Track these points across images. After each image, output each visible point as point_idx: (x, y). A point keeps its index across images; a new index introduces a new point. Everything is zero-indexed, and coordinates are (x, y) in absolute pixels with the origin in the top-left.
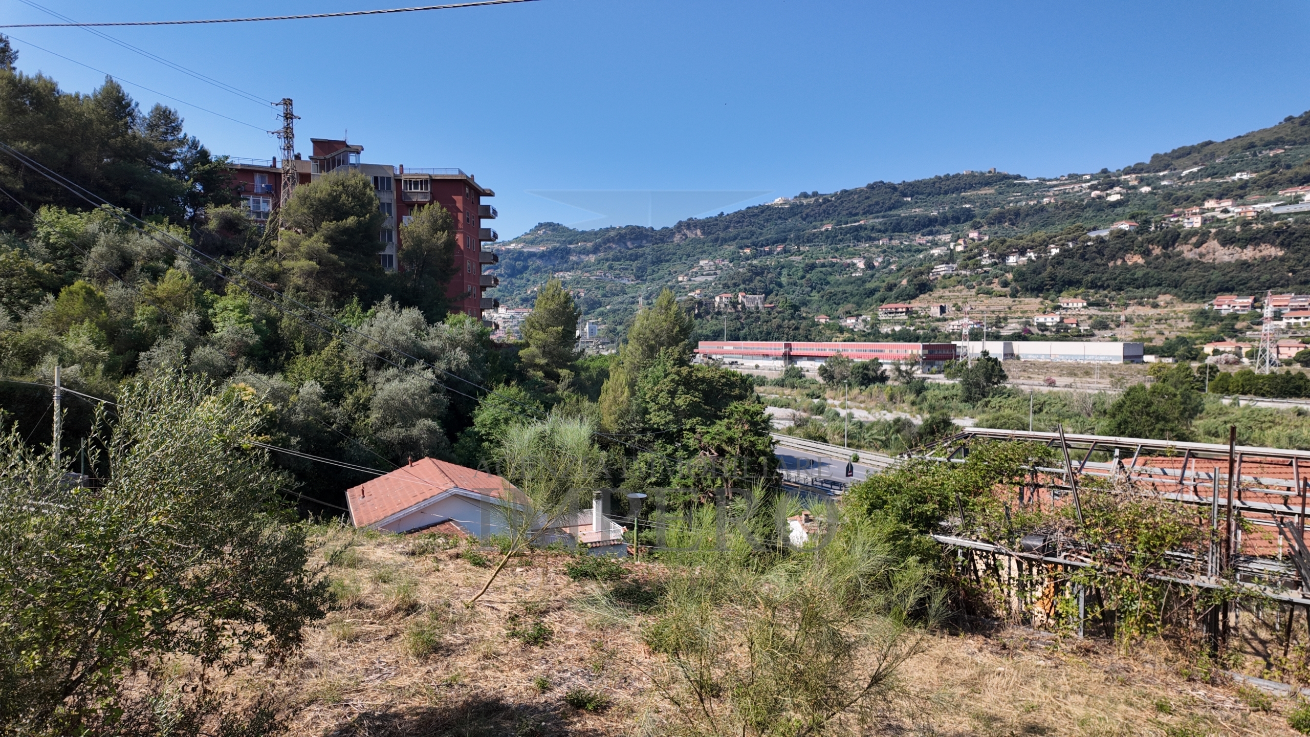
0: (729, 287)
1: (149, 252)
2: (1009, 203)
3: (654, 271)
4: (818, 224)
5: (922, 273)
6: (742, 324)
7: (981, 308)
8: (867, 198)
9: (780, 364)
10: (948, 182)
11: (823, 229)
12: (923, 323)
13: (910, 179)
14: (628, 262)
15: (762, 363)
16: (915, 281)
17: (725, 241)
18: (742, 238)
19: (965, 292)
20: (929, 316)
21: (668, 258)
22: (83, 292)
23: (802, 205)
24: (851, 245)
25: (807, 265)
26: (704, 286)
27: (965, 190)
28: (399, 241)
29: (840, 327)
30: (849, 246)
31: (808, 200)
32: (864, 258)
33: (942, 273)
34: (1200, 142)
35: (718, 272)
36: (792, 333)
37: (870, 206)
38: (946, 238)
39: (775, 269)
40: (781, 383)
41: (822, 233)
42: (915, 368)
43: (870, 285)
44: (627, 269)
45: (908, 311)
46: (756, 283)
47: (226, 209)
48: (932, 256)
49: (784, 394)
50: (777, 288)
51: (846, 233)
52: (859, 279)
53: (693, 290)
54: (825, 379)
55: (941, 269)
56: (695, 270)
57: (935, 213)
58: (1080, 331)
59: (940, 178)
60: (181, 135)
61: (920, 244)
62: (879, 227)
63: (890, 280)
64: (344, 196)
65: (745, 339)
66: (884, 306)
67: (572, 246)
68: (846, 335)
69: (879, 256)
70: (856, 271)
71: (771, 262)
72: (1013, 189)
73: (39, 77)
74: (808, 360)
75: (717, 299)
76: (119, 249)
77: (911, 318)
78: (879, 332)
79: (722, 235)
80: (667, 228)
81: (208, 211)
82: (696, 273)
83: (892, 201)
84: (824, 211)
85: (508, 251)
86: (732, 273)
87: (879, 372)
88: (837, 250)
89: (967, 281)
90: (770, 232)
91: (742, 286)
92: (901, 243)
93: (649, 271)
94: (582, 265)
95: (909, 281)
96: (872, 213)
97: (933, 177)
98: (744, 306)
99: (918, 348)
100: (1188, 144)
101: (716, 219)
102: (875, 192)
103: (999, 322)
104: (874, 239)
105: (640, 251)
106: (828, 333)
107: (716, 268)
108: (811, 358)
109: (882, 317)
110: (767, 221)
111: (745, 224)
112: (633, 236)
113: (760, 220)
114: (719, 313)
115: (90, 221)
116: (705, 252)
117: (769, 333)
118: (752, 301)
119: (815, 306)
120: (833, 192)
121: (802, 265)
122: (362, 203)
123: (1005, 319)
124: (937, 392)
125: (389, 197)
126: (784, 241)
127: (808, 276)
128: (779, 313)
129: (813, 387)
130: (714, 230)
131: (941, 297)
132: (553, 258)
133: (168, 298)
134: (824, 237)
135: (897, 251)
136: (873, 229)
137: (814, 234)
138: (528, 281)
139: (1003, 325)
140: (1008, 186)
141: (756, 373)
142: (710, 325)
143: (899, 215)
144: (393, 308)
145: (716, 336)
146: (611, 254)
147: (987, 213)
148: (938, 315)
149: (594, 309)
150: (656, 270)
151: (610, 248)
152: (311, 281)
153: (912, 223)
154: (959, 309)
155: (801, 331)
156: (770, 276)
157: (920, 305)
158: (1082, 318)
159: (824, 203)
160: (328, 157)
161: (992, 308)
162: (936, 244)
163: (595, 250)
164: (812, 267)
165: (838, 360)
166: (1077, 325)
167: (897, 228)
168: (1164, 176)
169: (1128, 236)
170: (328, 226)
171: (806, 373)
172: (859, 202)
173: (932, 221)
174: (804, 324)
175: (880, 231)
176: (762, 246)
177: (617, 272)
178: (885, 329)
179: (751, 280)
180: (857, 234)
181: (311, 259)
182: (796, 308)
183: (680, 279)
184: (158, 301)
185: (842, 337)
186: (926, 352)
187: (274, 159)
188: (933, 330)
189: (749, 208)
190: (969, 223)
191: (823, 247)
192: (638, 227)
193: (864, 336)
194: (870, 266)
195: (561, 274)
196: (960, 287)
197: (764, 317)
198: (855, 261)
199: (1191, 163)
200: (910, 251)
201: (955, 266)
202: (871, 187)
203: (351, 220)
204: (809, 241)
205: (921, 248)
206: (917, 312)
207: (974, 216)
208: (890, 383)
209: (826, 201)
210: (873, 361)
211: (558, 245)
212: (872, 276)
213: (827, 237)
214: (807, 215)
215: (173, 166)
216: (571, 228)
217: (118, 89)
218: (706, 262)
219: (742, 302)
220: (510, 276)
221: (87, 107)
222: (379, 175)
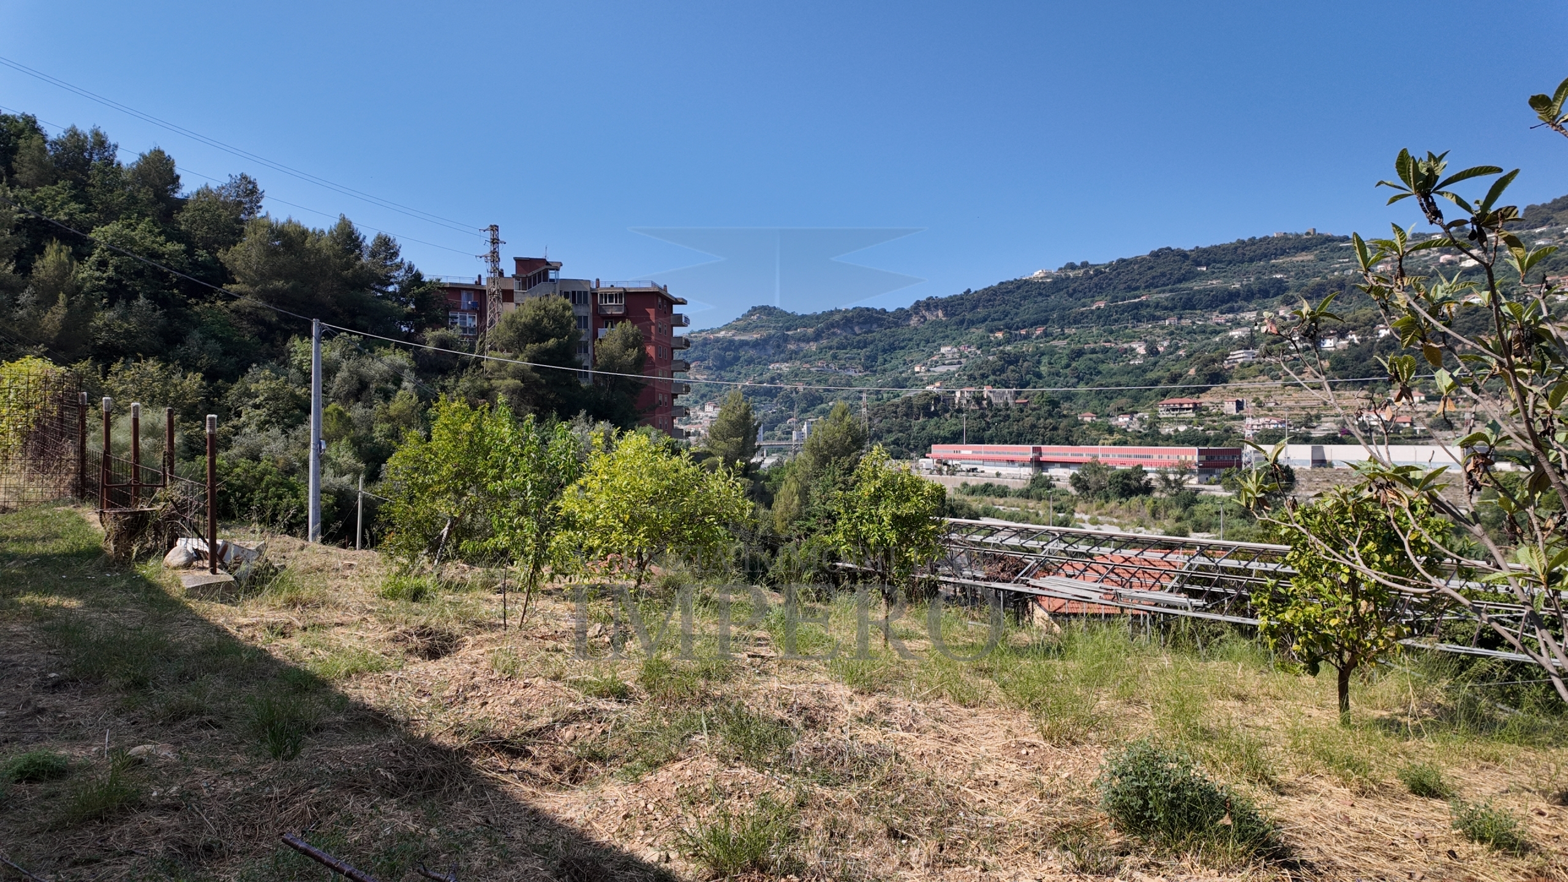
0: (975, 379)
1: (381, 375)
2: (1333, 272)
3: (885, 360)
4: (1088, 301)
5: (1214, 361)
6: (988, 423)
7: (1288, 403)
8: (1151, 268)
9: (1027, 472)
10: (1254, 247)
11: (1094, 308)
12: (1214, 421)
13: (1204, 245)
14: (855, 350)
15: (1005, 470)
16: (1205, 371)
17: (972, 323)
18: (993, 320)
19: (1270, 384)
20: (1222, 414)
21: (902, 344)
22: (335, 414)
23: (1068, 278)
24: (1130, 326)
25: (1073, 350)
26: (945, 378)
27: (1276, 256)
28: (594, 357)
29: (1110, 427)
30: (1126, 328)
31: (1076, 272)
32: (1146, 341)
33: (1240, 361)
35: (963, 360)
36: (1048, 434)
37: (1154, 278)
38: (1251, 316)
39: (1033, 356)
40: (1025, 495)
41: (1092, 312)
42: (1186, 477)
43: (1151, 376)
44: (854, 358)
45: (1196, 408)
46: (1010, 374)
47: (441, 332)
48: (1231, 338)
49: (1027, 507)
50: (1035, 379)
51: (1124, 311)
52: (1139, 367)
53: (931, 383)
54: (1078, 489)
55: (1239, 356)
56: (935, 358)
57: (1237, 286)
58: (1415, 432)
59: (1243, 242)
60: (398, 260)
61: (1218, 324)
62: (1166, 303)
63: (1176, 369)
64: (545, 320)
65: (991, 442)
66: (1166, 401)
67: (790, 333)
68: (1117, 436)
69: (1164, 339)
70: (1135, 357)
71: (1027, 348)
72: (1338, 254)
74: (1062, 467)
75: (958, 394)
76: (357, 373)
77: (1199, 416)
78: (1159, 433)
79: (968, 316)
80: (902, 309)
81: (427, 334)
82: (937, 362)
83: (1183, 271)
84: (1096, 285)
85: (717, 340)
86: (979, 362)
87: (1143, 482)
88: (1111, 332)
89: (1271, 370)
90: (1029, 310)
91: (991, 378)
92: (1194, 323)
93: (880, 360)
94: (801, 354)
95: (1198, 371)
96: (1156, 287)
97: (1234, 241)
98: (990, 403)
99: (1192, 453)
101: (961, 298)
102: (1161, 261)
103: (1309, 421)
104: (1159, 318)
105: (870, 337)
106: (1094, 433)
107: (961, 356)
108: (1065, 464)
109: (1163, 414)
110: (1025, 298)
111: (997, 303)
112: (861, 320)
113: (1016, 297)
114: (960, 411)
115: (333, 349)
116: (947, 336)
117: (1020, 435)
118: (994, 394)
119: (1081, 402)
120: (1107, 262)
121: (1066, 352)
122: (561, 324)
123: (1318, 417)
124: (1209, 506)
125: (586, 311)
126: (1044, 322)
127: (1074, 364)
128: (1034, 409)
129: (1064, 499)
130: (959, 310)
131: (1237, 390)
132: (767, 347)
133: (398, 417)
134: (1095, 317)
135: (1188, 333)
136: (1157, 306)
137: (1082, 313)
138: (740, 373)
139: (1315, 424)
140: (1331, 251)
141: (996, 482)
142: (949, 424)
143: (1191, 289)
144: (588, 421)
145: (955, 438)
146: (835, 342)
147: (1303, 285)
148: (1234, 412)
149: (814, 405)
150: (888, 358)
151: (834, 334)
152: (516, 397)
153: (1207, 298)
154: (1260, 405)
155: (1060, 432)
156: (1026, 364)
157: (1211, 400)
158: (1419, 416)
159: (1096, 275)
160: (529, 275)
161: (1303, 404)
162: (1237, 324)
163: (817, 337)
164: (1079, 353)
165: (1095, 467)
166: (1412, 424)
167: (1189, 304)
168: (1541, 233)
169: (1481, 313)
170: (531, 347)
171: (1057, 483)
172: (1140, 274)
173: (1233, 296)
174: (1064, 423)
175: (1166, 308)
176: (1017, 328)
177: (842, 362)
178: (1166, 430)
179: (1002, 370)
180: (1137, 313)
181: (515, 378)
182: (1054, 404)
183: (917, 369)
184: (389, 419)
185: (1111, 439)
186: (1204, 458)
187: (480, 276)
188: (1226, 431)
189: (1002, 283)
190: (1280, 297)
191: (1094, 329)
192: (868, 309)
193: (1139, 438)
194: (1152, 351)
195: (777, 365)
196: (1262, 378)
197: (1014, 414)
198: (1134, 346)
200: (1204, 332)
201: (1257, 352)
202: (1156, 255)
203: (552, 342)
204: (1076, 321)
205: (1218, 328)
206: (1207, 409)
207: (1287, 289)
208: (1157, 494)
209: (1098, 272)
210: (1136, 468)
211: (772, 332)
212: (1155, 364)
213: (1099, 317)
214: (1074, 290)
215: (391, 289)
216: (789, 312)
217: (349, 225)
218: (949, 348)
219: (988, 397)
220: (719, 368)
221: (325, 243)
222: (577, 290)
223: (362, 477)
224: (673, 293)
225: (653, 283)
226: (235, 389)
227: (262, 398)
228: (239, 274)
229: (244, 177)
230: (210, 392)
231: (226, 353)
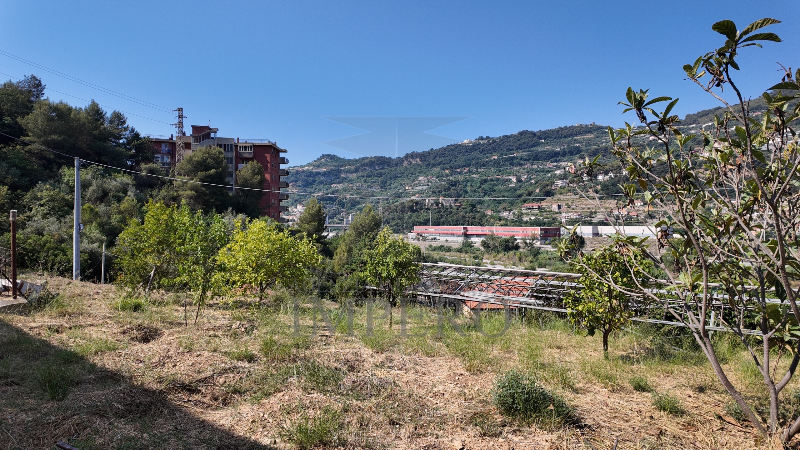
0: (435, 193)
1: (115, 188)
2: (602, 143)
3: (391, 183)
4: (489, 155)
5: (548, 185)
6: (442, 215)
7: (582, 206)
8: (518, 140)
9: (461, 239)
10: (566, 131)
11: (492, 159)
12: (548, 215)
13: (544, 129)
14: (376, 178)
15: (450, 239)
16: (544, 190)
17: (434, 165)
18: (444, 164)
19: (573, 197)
20: (551, 211)
21: (400, 175)
22: (89, 209)
23: (480, 144)
24: (509, 168)
25: (482, 180)
26: (421, 192)
27: (577, 136)
28: (236, 179)
29: (499, 217)
30: (507, 169)
31: (484, 141)
32: (516, 176)
33: (560, 185)
34: (714, 107)
35: (430, 184)
36: (471, 221)
37: (520, 145)
38: (565, 164)
39: (463, 182)
40: (460, 251)
41: (491, 161)
42: (535, 241)
43: (519, 192)
44: (375, 182)
45: (539, 208)
46: (452, 191)
47: (150, 165)
48: (556, 175)
49: (460, 257)
50: (464, 193)
51: (506, 161)
52: (513, 188)
53: (414, 195)
54: (485, 247)
55: (559, 183)
56: (416, 183)
57: (559, 149)
58: (639, 220)
59: (562, 128)
60: (126, 125)
61: (550, 168)
62: (525, 157)
63: (530, 189)
64: (209, 159)
65: (443, 224)
66: (526, 205)
67: (342, 168)
68: (503, 222)
69: (525, 175)
70: (511, 183)
71: (461, 178)
72: (605, 135)
73: (61, 103)
74: (477, 237)
75: (427, 201)
76: (101, 187)
77: (541, 212)
78: (522, 220)
79: (432, 162)
80: (399, 158)
81: (142, 166)
82: (417, 185)
83: (533, 142)
84: (493, 148)
85: (304, 171)
86: (437, 184)
87: (515, 244)
88: (500, 171)
89: (574, 190)
90: (461, 160)
91: (443, 193)
92: (538, 167)
93: (388, 183)
94: (348, 180)
95: (540, 190)
96: (521, 149)
97: (557, 128)
98: (443, 205)
99: (538, 230)
100: (707, 109)
101: (429, 152)
102: (523, 136)
103: (592, 214)
104: (522, 165)
105: (383, 171)
106: (492, 220)
107: (428, 182)
108: (478, 236)
109: (524, 211)
110: (459, 153)
111: (446, 155)
112: (379, 162)
113: (455, 153)
114: (428, 209)
115: (87, 174)
116: (422, 172)
117: (457, 221)
118: (447, 201)
119: (486, 205)
120: (498, 137)
121: (479, 180)
122: (217, 162)
123: (595, 213)
124: (545, 255)
125: (231, 155)
126: (468, 165)
127: (483, 186)
128: (464, 209)
129: (478, 252)
130: (428, 159)
131: (558, 200)
132: (330, 176)
133: (126, 211)
134: (492, 163)
135: (536, 172)
136: (521, 158)
137: (487, 161)
138: (316, 189)
139: (594, 216)
140: (601, 133)
141: (446, 244)
142: (423, 216)
143: (537, 150)
144: (233, 214)
145: (426, 223)
146: (365, 173)
147: (589, 149)
148: (557, 210)
149: (355, 206)
150: (393, 182)
151: (365, 169)
152: (192, 201)
153: (544, 155)
154: (569, 207)
155: (476, 219)
156: (460, 186)
157: (546, 204)
158: (640, 212)
159: (493, 143)
160: (200, 135)
161: (588, 206)
162: (558, 168)
163: (356, 171)
164: (485, 181)
165: (493, 237)
166: (637, 216)
167: (536, 158)
168: (693, 127)
170: (201, 174)
171: (475, 245)
172: (513, 143)
173: (556, 154)
174: (478, 215)
175: (526, 160)
176: (456, 168)
177: (369, 184)
178: (526, 219)
179: (449, 189)
180: (512, 162)
181: (191, 190)
182: (473, 206)
183: (407, 188)
184: (120, 212)
185: (500, 223)
186: (543, 232)
187: (172, 135)
188: (553, 219)
189: (448, 146)
190: (578, 155)
191: (492, 169)
192: (382, 157)
193: (513, 222)
194: (519, 180)
195: (336, 185)
196: (570, 194)
197: (454, 211)
198: (511, 178)
199: (708, 120)
200: (543, 171)
201: (567, 181)
202: (521, 133)
203: (212, 171)
204: (484, 165)
205: (550, 170)
206: (544, 208)
207: (581, 151)
208: (521, 250)
209: (494, 141)
210: (511, 237)
211: (334, 168)
212: (520, 187)
213: (495, 163)
214: (483, 150)
215: (121, 141)
216: (342, 157)
217: (97, 105)
218: (423, 178)
219: (442, 202)
220: (304, 186)
221: (82, 115)
222: (226, 143)
223: (104, 244)
224: (280, 146)
225: (269, 141)
226: (29, 195)
227: (44, 200)
228: (31, 131)
229: (33, 77)
230: (13, 197)
231: (22, 175)
